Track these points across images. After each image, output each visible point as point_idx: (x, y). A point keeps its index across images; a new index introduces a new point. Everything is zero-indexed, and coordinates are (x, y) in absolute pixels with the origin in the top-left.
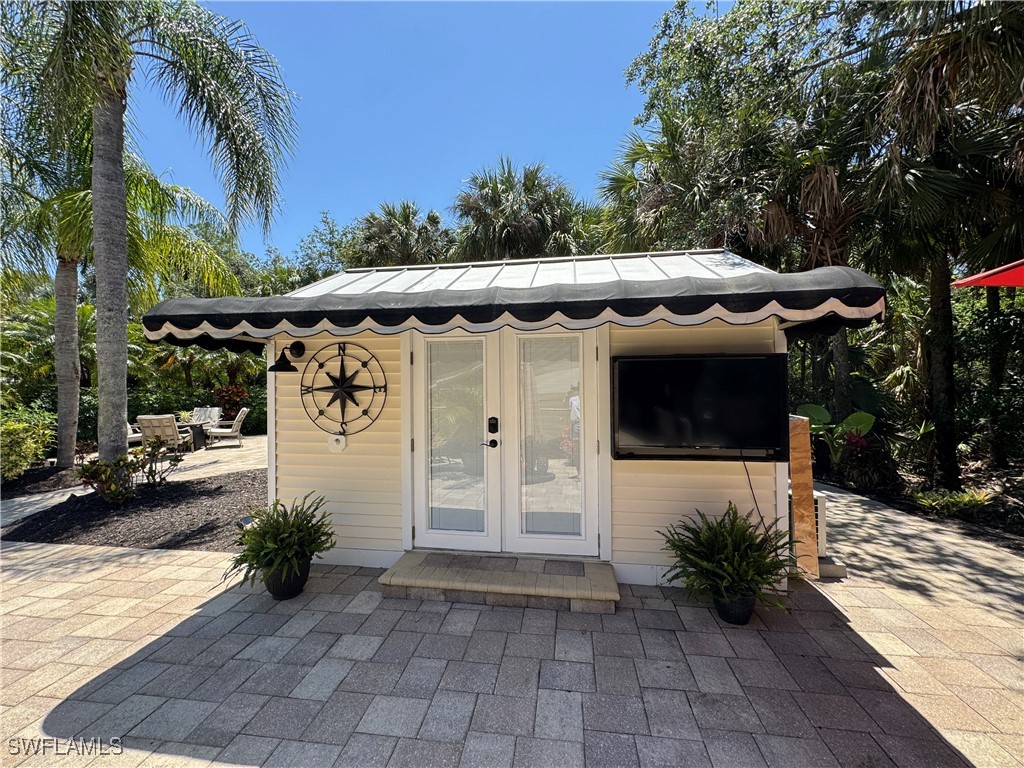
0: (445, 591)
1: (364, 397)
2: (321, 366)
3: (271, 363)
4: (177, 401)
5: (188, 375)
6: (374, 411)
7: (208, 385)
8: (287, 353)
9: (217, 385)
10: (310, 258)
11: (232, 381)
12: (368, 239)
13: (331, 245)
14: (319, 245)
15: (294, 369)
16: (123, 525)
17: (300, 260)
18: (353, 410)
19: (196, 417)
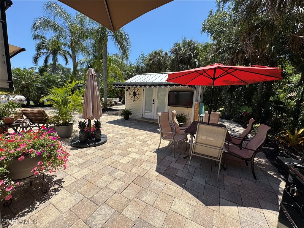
0: (144, 121)
1: (137, 95)
2: (132, 91)
3: (126, 90)
4: (112, 96)
5: (114, 91)
6: (138, 98)
7: (117, 94)
8: (128, 89)
9: (118, 94)
10: (138, 64)
11: (121, 93)
12: (150, 60)
13: (143, 60)
14: (140, 60)
15: (128, 91)
16: (107, 112)
17: (136, 64)
18: (136, 97)
19: (115, 99)
